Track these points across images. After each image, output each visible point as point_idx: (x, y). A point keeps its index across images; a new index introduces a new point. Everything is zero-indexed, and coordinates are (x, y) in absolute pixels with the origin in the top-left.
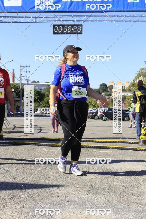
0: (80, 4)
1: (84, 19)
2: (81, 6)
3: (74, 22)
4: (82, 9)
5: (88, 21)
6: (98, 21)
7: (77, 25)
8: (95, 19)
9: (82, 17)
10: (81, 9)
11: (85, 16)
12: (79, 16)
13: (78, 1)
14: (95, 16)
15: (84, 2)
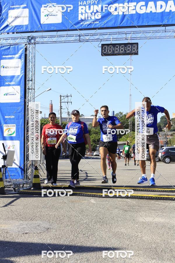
0: (135, 18)
1: (139, 35)
2: (136, 20)
3: (128, 40)
4: (138, 23)
5: (146, 38)
6: (158, 38)
7: (132, 44)
9: (137, 33)
10: (137, 23)
11: (141, 32)
12: (134, 32)
13: (132, 14)
14: (154, 32)
15: (140, 14)
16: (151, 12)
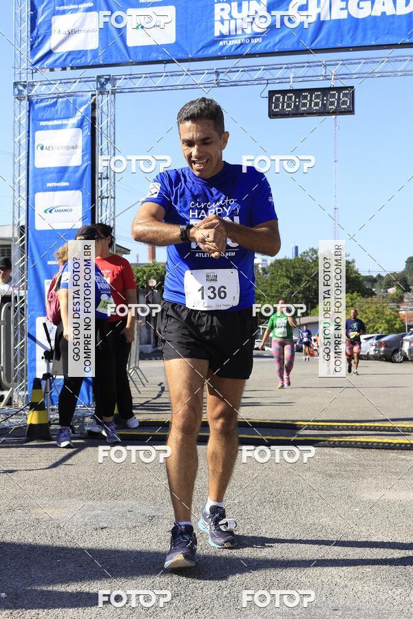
0: (346, 28)
1: (356, 69)
2: (348, 32)
3: (330, 79)
4: (353, 41)
5: (371, 74)
6: (400, 74)
7: (339, 89)
8: (390, 67)
9: (352, 64)
10: (350, 41)
11: (361, 61)
12: (343, 60)
13: (340, 20)
14: (390, 60)
15: (358, 19)
16: (384, 13)
